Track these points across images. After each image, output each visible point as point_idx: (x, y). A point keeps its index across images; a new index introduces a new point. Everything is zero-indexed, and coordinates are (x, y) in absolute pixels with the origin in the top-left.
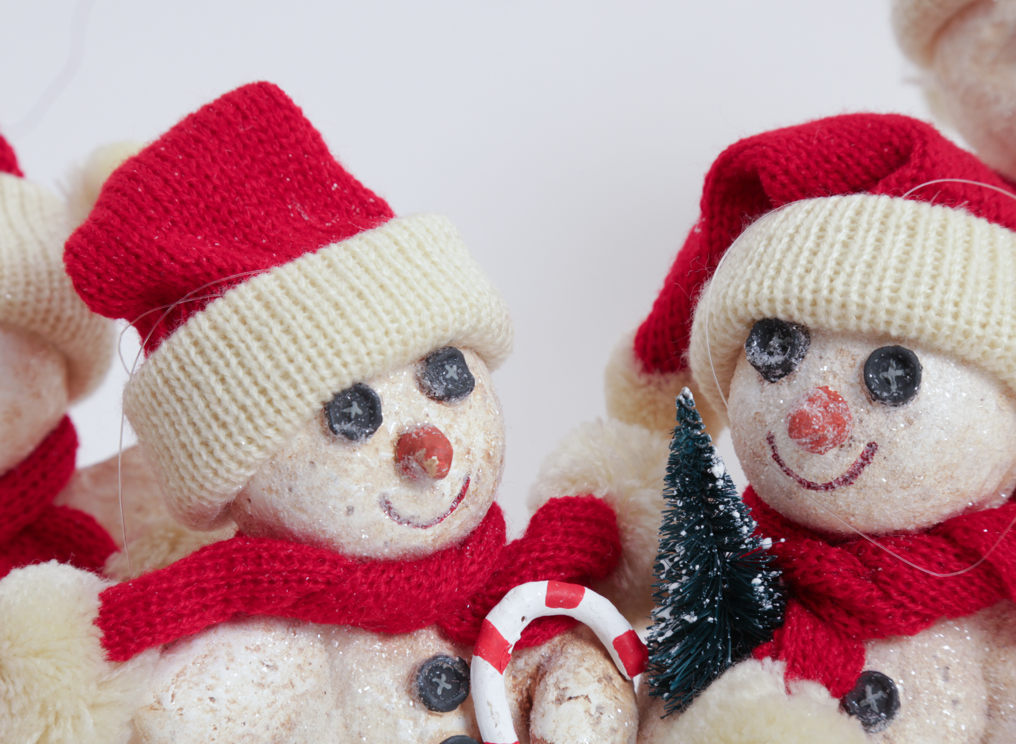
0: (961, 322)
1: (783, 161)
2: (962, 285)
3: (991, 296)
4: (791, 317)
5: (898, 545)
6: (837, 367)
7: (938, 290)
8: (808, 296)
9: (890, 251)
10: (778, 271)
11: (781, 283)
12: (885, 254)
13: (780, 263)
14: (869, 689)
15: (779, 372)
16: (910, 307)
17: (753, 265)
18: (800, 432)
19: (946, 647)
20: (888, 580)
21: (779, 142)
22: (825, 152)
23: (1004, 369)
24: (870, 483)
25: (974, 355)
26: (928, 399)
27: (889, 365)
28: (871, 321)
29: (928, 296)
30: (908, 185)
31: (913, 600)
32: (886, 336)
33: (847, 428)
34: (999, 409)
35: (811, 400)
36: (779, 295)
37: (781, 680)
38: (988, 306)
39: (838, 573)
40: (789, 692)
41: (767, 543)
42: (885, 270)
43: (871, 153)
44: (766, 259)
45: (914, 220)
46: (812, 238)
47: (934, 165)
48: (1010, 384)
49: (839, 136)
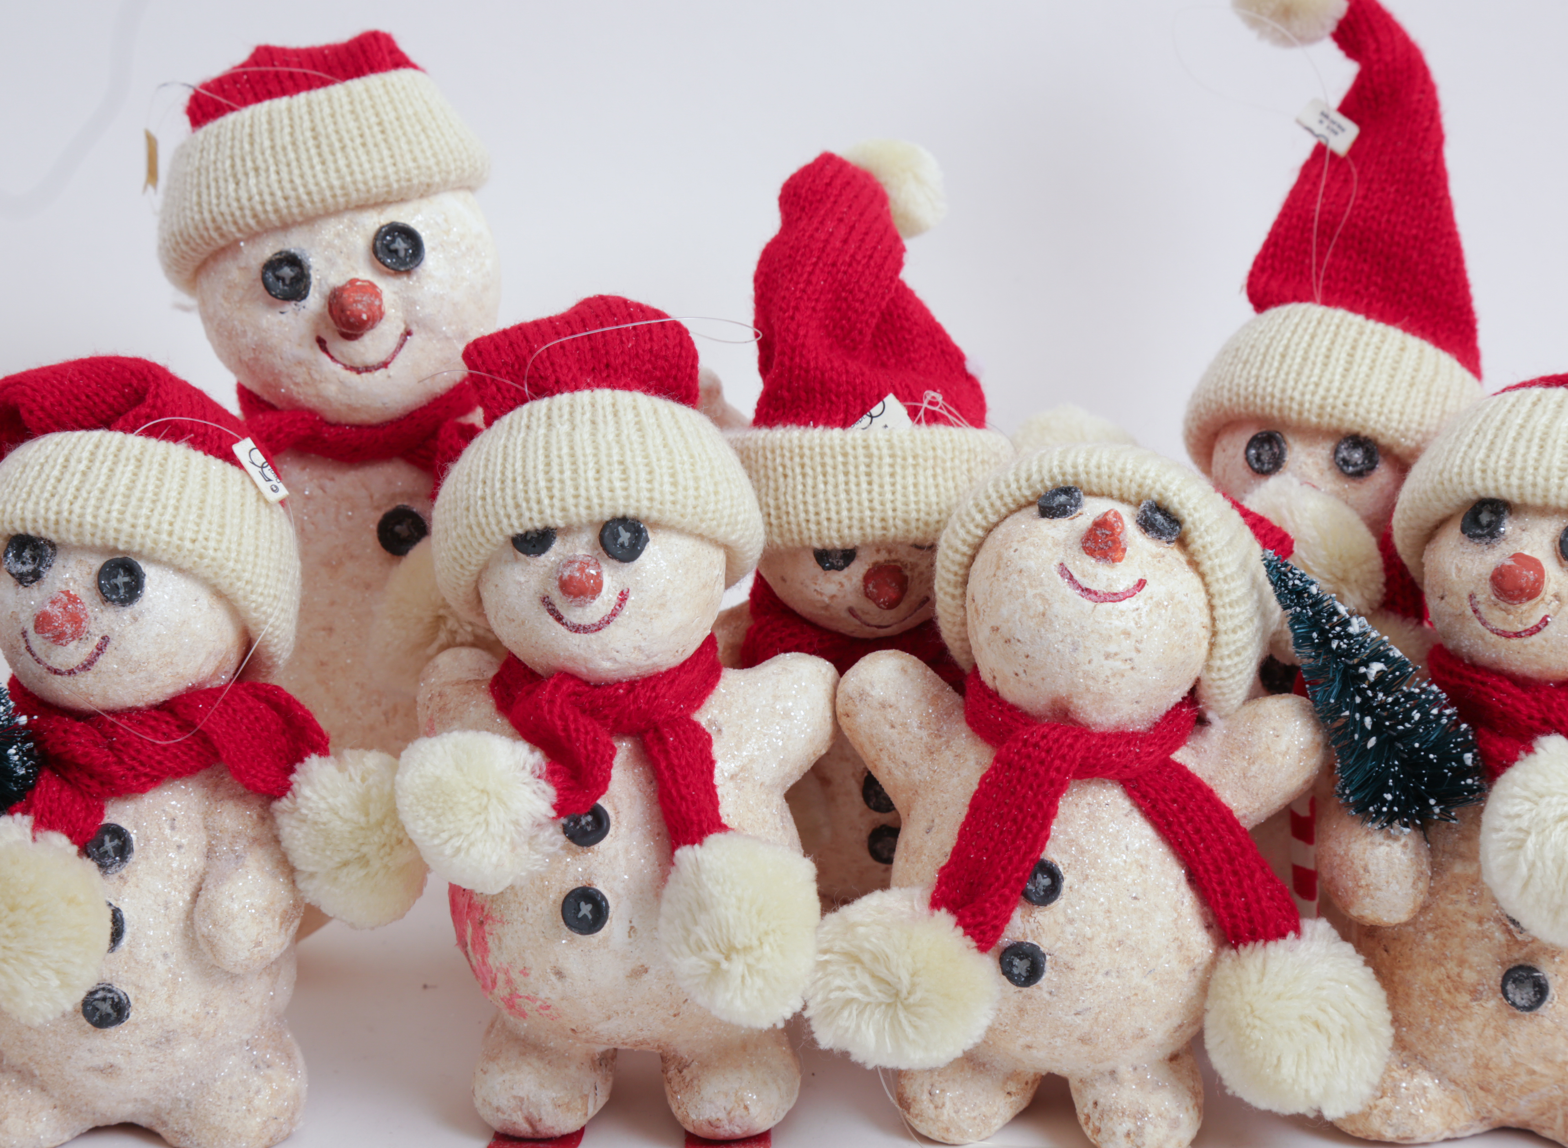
0: (175, 540)
1: (39, 399)
2: (177, 508)
3: (200, 517)
4: (39, 533)
5: (130, 719)
6: (77, 575)
7: (156, 513)
8: (52, 517)
9: (120, 480)
10: (29, 494)
11: (30, 505)
12: (115, 482)
13: (31, 487)
14: (107, 838)
15: (30, 578)
16: (133, 526)
17: (10, 489)
18: (43, 628)
19: (174, 803)
20: (121, 748)
21: (36, 382)
22: (76, 391)
23: (212, 575)
24: (104, 669)
25: (186, 565)
26: (150, 600)
27: (118, 573)
28: (103, 538)
29: (148, 518)
30: (142, 421)
31: (142, 764)
32: (115, 550)
33: (84, 624)
34: (211, 607)
35: (53, 603)
36: (29, 516)
37: (28, 831)
38: (198, 525)
39: (80, 743)
40: (34, 839)
41: (23, 720)
42: (114, 496)
43: (115, 393)
44: (20, 484)
45: (142, 453)
46: (58, 467)
47: (165, 404)
48: (219, 588)
49: (89, 378)
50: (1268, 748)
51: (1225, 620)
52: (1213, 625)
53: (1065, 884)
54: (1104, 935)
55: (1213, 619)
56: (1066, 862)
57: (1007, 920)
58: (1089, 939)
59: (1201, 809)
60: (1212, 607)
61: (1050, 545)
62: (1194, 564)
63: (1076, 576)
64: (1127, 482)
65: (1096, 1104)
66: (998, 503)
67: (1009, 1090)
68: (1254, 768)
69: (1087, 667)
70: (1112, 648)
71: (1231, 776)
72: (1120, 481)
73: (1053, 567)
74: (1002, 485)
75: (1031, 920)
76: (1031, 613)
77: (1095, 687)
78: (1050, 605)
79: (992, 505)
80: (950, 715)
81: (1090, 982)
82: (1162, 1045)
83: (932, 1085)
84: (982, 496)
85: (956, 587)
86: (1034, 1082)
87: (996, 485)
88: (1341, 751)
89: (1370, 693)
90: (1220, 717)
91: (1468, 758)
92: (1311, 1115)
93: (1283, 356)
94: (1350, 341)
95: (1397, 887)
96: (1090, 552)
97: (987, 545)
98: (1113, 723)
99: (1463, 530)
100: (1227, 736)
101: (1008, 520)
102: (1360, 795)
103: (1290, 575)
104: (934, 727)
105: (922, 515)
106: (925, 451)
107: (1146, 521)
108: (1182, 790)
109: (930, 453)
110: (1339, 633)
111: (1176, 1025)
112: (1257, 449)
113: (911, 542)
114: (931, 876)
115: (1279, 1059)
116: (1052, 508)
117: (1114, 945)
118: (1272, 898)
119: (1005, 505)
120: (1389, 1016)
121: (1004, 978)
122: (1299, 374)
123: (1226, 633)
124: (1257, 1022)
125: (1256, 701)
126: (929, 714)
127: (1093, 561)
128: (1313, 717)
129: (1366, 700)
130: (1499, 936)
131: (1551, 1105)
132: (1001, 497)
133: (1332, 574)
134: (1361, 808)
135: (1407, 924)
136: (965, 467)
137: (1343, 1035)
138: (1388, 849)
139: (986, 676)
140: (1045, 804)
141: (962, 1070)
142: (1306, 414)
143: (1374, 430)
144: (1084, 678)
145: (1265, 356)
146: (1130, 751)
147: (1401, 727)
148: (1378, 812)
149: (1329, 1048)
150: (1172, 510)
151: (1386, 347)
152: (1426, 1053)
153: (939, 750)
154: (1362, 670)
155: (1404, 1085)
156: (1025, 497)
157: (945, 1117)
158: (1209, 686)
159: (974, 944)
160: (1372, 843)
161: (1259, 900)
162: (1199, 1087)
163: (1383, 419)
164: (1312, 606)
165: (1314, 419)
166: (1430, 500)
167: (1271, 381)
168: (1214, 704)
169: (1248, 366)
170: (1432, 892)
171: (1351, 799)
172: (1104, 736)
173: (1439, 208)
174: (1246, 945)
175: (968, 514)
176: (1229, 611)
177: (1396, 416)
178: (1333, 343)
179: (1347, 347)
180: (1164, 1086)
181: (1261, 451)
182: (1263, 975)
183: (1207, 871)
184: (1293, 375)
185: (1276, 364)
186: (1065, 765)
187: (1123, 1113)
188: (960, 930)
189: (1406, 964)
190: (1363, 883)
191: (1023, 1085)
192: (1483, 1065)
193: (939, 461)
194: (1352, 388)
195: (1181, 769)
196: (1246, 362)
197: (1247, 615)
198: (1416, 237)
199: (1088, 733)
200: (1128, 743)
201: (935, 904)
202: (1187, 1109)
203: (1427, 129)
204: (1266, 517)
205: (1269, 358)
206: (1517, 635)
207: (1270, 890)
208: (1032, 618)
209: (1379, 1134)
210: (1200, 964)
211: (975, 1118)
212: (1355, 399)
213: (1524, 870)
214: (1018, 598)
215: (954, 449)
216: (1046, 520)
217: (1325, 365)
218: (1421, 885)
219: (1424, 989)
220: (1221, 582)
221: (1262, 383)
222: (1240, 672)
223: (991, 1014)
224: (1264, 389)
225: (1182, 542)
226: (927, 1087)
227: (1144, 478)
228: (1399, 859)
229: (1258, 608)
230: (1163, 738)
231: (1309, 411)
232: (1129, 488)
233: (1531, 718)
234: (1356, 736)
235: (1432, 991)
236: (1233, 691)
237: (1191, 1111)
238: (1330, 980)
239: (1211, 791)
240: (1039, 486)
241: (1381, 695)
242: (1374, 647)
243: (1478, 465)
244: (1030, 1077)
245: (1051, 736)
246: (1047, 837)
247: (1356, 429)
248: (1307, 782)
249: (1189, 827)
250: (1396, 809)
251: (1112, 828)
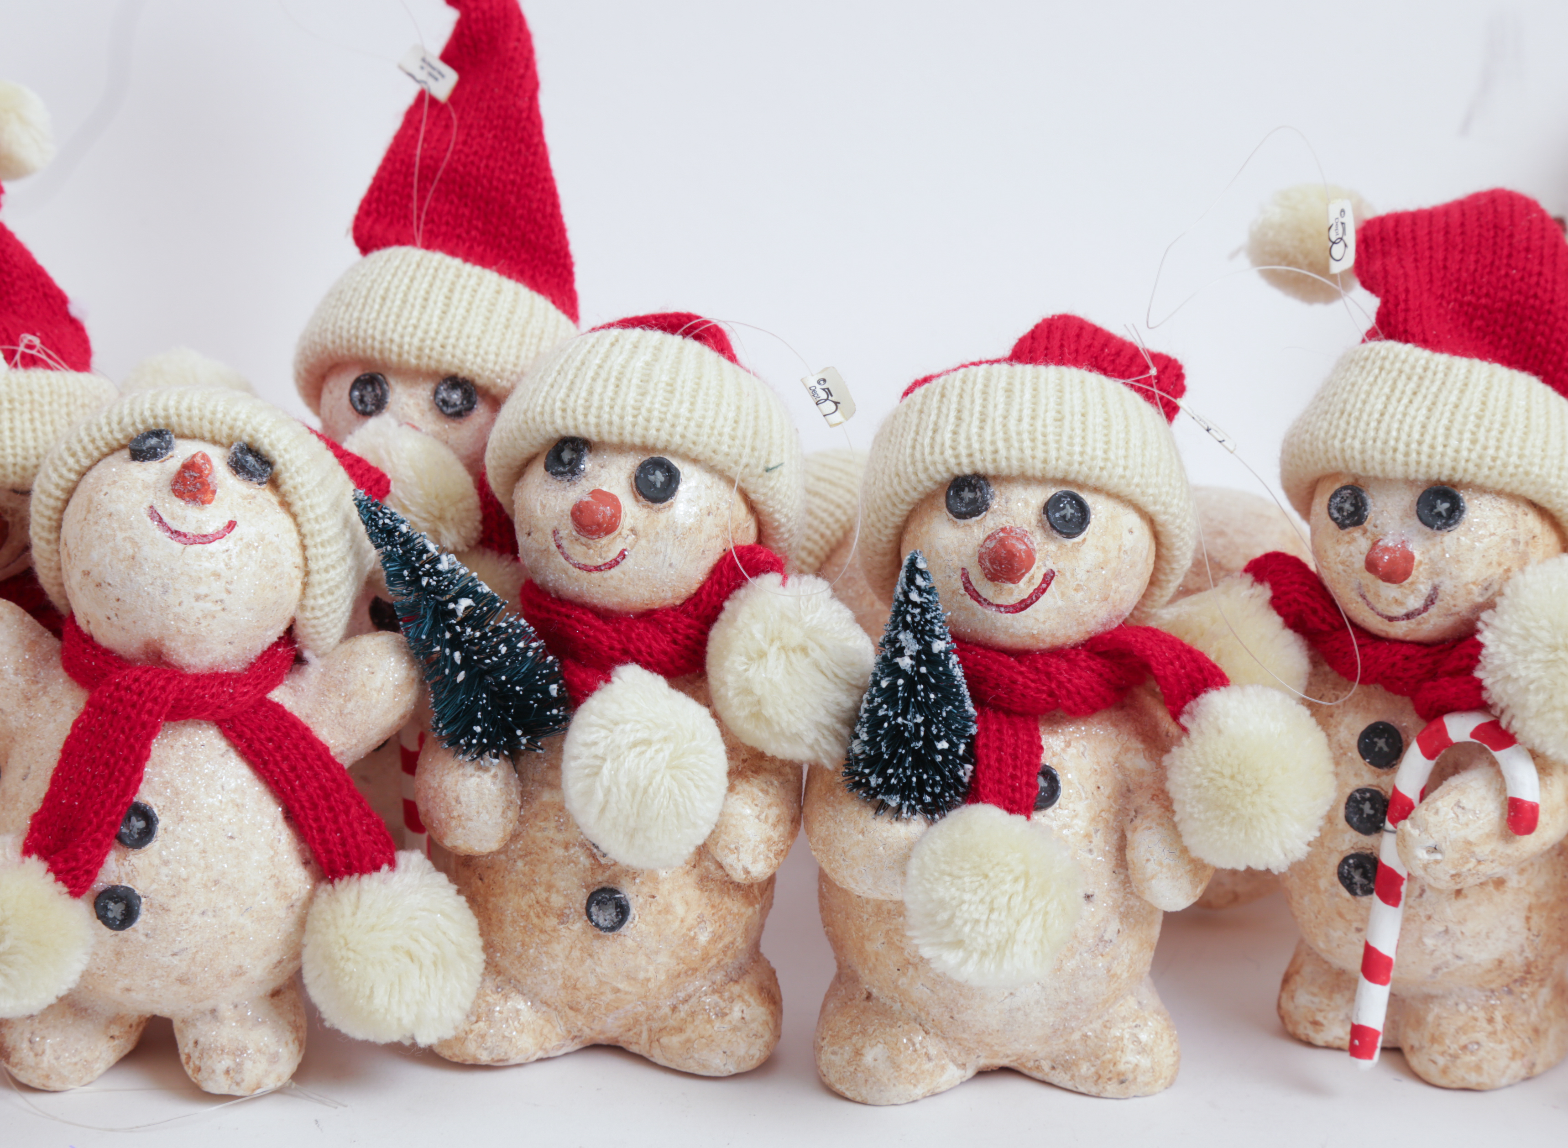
50: (364, 685)
51: (317, 559)
52: (306, 565)
53: (160, 826)
54: (199, 875)
55: (306, 559)
56: (161, 804)
57: (100, 864)
58: (185, 880)
59: (296, 747)
60: (304, 547)
61: (140, 488)
62: (286, 505)
63: (166, 519)
64: (218, 424)
65: (196, 1043)
66: (90, 447)
67: (112, 1033)
68: (350, 705)
69: (177, 609)
70: (202, 590)
71: (328, 713)
72: (211, 423)
73: (142, 510)
74: (94, 429)
75: (126, 863)
76: (121, 556)
77: (186, 630)
78: (139, 548)
79: (84, 449)
80: (47, 661)
81: (186, 922)
82: (262, 982)
83: (33, 1033)
84: (74, 440)
85: (50, 532)
86: (138, 1025)
87: (88, 429)
88: (434, 686)
89: (458, 629)
90: (317, 656)
91: (554, 689)
92: (407, 1043)
93: (384, 299)
94: (447, 284)
95: (487, 817)
96: (179, 494)
97: (80, 489)
98: (207, 664)
99: (547, 469)
100: (324, 675)
101: (101, 464)
102: (452, 728)
103: (380, 515)
104: (31, 673)
105: (19, 460)
106: (21, 395)
107: (236, 463)
108: (277, 729)
109: (27, 397)
110: (428, 570)
111: (275, 961)
112: (361, 391)
113: (8, 487)
114: (25, 823)
115: (372, 989)
116: (142, 451)
117: (209, 884)
118: (368, 832)
119: (98, 448)
120: (479, 942)
121: (99, 922)
122: (398, 316)
123: (318, 572)
124: (351, 955)
125: (353, 639)
126: (25, 660)
127: (182, 503)
128: (407, 653)
129: (456, 636)
130: (584, 861)
131: (636, 1021)
132: (93, 441)
133: (429, 512)
134: (453, 741)
135: (499, 852)
136: (64, 410)
137: (435, 964)
138: (478, 780)
139: (80, 621)
140: (137, 747)
141: (63, 1016)
142: (405, 356)
143: (471, 371)
144: (174, 620)
145: (366, 298)
146: (224, 692)
147: (488, 661)
148: (469, 745)
149: (420, 977)
150: (263, 452)
151: (482, 289)
152: (519, 977)
153: (35, 696)
154: (451, 606)
155: (498, 1009)
156: (118, 440)
157: (45, 1065)
158: (304, 625)
159: (66, 890)
160: (464, 775)
161: (354, 835)
162: (302, 1022)
163: (479, 360)
164: (402, 544)
165: (413, 361)
166: (516, 439)
167: (371, 323)
168: (311, 643)
169: (351, 309)
170: (522, 820)
171: (444, 733)
172: (197, 678)
173: (535, 154)
174: (341, 879)
175: (61, 458)
176: (321, 550)
177: (492, 357)
178: (431, 285)
179: (445, 290)
180: (264, 1022)
181: (364, 392)
182: (357, 907)
183: (302, 807)
184: (393, 318)
185: (377, 307)
186: (157, 708)
187: (223, 1051)
188: (51, 876)
189: (499, 891)
190: (455, 814)
191: (127, 1028)
192: (571, 985)
193: (36, 406)
194: (449, 330)
195: (277, 710)
196: (348, 305)
197: (339, 554)
198: (513, 182)
199: (182, 675)
200: (222, 684)
201: (27, 851)
202: (287, 1044)
203: (522, 77)
204: (364, 457)
205: (370, 301)
206: (598, 569)
207: (368, 825)
208: (122, 561)
209: (475, 1057)
210: (298, 900)
211: (76, 1064)
212: (452, 340)
213: (600, 795)
214: (108, 542)
215: (51, 393)
216: (136, 463)
217: (424, 307)
218: (510, 814)
219: (515, 914)
220: (313, 522)
221: (363, 325)
222: (334, 611)
223: (86, 959)
224: (365, 331)
225: (274, 483)
226: (27, 1035)
227: (235, 420)
228: (489, 790)
229: (351, 547)
230: (258, 678)
231: (408, 353)
232: (220, 430)
233: (612, 648)
234: (447, 671)
235: (522, 916)
236: (328, 630)
237: (291, 1046)
238: (423, 910)
239: (307, 729)
240: (130, 430)
241: (469, 630)
242: (464, 583)
243: (558, 404)
244: (134, 1020)
245: (143, 679)
246: (140, 780)
247: (453, 370)
248: (403, 717)
249: (285, 765)
250: (485, 741)
251: (208, 768)
